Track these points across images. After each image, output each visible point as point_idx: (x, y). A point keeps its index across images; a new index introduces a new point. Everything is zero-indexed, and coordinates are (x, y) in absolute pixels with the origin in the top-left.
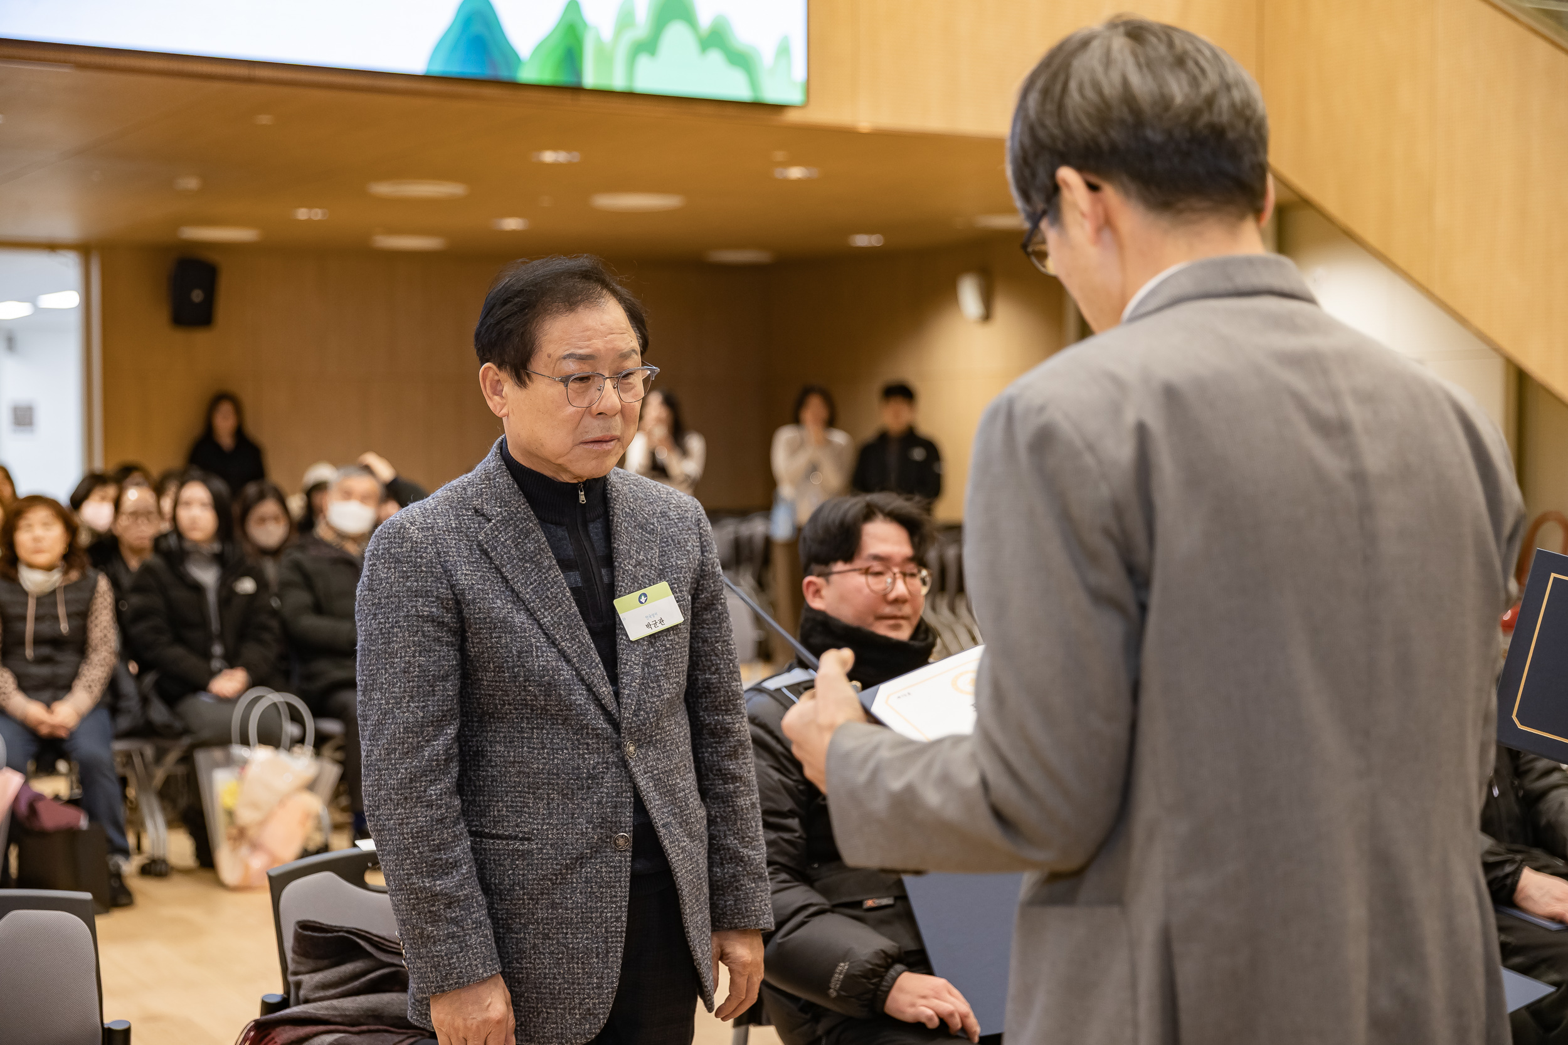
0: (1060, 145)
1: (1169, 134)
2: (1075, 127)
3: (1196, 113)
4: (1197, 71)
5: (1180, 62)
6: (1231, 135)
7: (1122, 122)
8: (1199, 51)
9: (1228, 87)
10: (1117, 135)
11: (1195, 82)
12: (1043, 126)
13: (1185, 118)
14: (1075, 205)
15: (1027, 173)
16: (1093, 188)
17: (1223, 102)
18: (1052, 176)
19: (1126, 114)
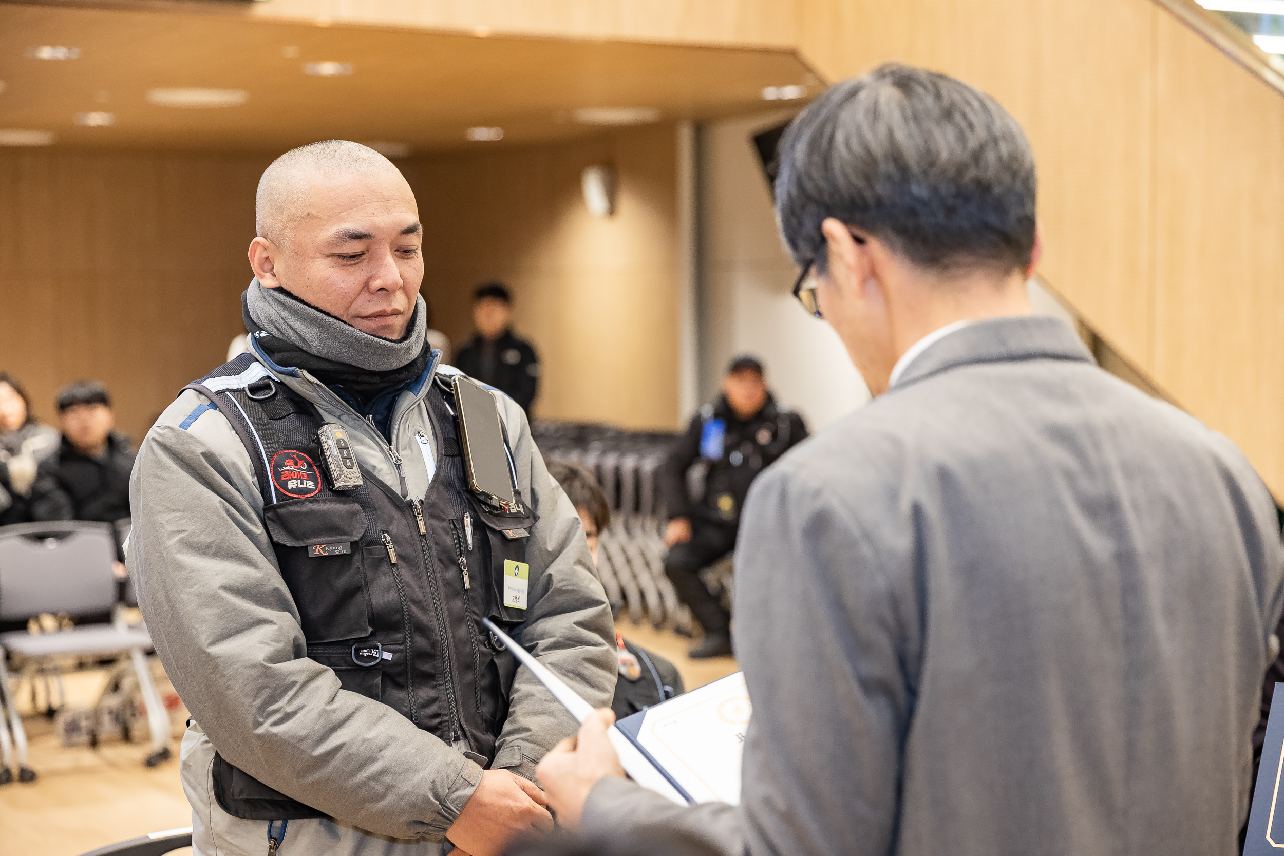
0: (826, 198)
1: (935, 190)
2: (841, 181)
3: (961, 168)
4: (964, 125)
5: (948, 114)
6: (997, 190)
7: (889, 177)
8: (968, 103)
9: (996, 141)
10: (882, 189)
11: (962, 137)
12: (811, 178)
13: (952, 173)
14: (841, 257)
15: (794, 222)
16: (859, 241)
17: (990, 156)
18: (819, 227)
19: (890, 168)
